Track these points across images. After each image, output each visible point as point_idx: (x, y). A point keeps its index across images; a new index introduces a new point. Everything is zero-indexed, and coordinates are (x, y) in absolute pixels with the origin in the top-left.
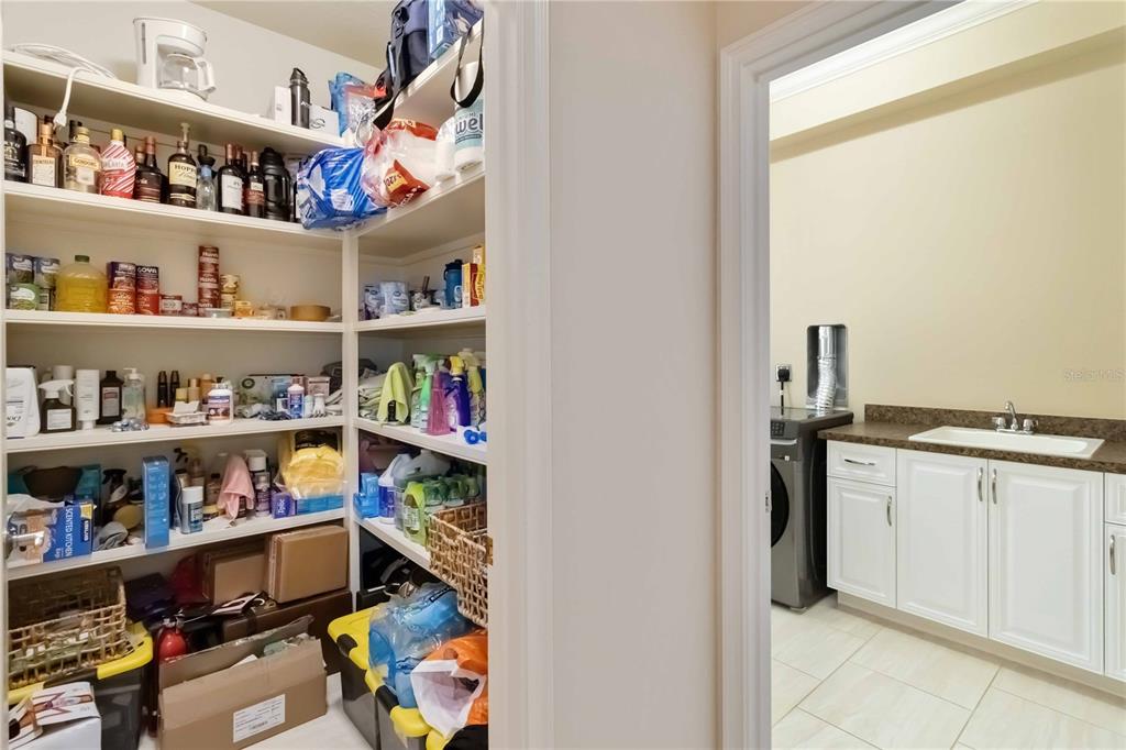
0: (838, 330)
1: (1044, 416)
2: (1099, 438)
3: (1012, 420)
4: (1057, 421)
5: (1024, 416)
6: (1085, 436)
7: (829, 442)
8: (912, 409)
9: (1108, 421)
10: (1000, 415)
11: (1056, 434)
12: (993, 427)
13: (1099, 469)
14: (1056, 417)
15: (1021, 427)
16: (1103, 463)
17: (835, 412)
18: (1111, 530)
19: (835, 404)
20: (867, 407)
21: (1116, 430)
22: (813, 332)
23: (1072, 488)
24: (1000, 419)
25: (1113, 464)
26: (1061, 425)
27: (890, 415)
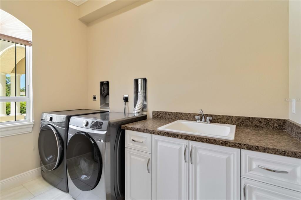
0: (145, 80)
1: (214, 115)
2: (233, 124)
3: (203, 117)
4: (218, 117)
5: (207, 115)
6: (229, 124)
7: (126, 130)
8: (168, 112)
9: (237, 117)
10: (199, 115)
11: (218, 123)
12: (196, 120)
13: (238, 147)
14: (218, 116)
15: (205, 121)
16: (240, 144)
17: (142, 114)
18: (243, 182)
19: (142, 111)
20: (153, 112)
21: (240, 121)
22: (136, 81)
23: (225, 157)
24: (198, 117)
25: (245, 145)
26: (220, 119)
27: (161, 115)
